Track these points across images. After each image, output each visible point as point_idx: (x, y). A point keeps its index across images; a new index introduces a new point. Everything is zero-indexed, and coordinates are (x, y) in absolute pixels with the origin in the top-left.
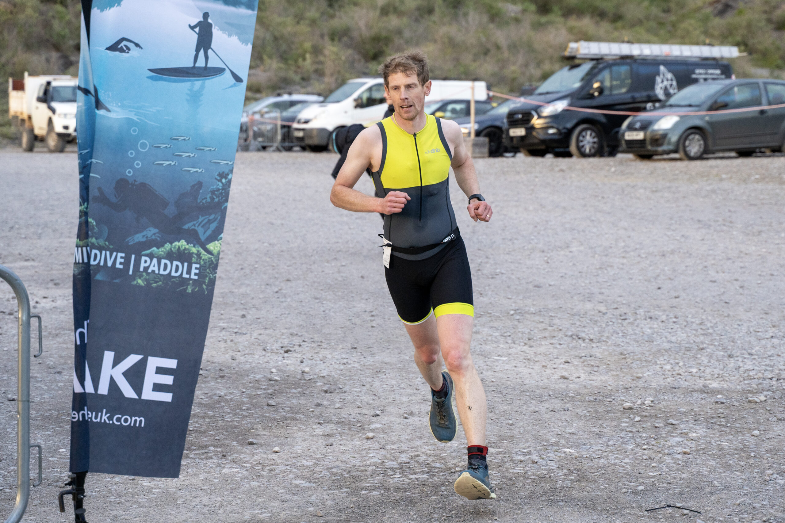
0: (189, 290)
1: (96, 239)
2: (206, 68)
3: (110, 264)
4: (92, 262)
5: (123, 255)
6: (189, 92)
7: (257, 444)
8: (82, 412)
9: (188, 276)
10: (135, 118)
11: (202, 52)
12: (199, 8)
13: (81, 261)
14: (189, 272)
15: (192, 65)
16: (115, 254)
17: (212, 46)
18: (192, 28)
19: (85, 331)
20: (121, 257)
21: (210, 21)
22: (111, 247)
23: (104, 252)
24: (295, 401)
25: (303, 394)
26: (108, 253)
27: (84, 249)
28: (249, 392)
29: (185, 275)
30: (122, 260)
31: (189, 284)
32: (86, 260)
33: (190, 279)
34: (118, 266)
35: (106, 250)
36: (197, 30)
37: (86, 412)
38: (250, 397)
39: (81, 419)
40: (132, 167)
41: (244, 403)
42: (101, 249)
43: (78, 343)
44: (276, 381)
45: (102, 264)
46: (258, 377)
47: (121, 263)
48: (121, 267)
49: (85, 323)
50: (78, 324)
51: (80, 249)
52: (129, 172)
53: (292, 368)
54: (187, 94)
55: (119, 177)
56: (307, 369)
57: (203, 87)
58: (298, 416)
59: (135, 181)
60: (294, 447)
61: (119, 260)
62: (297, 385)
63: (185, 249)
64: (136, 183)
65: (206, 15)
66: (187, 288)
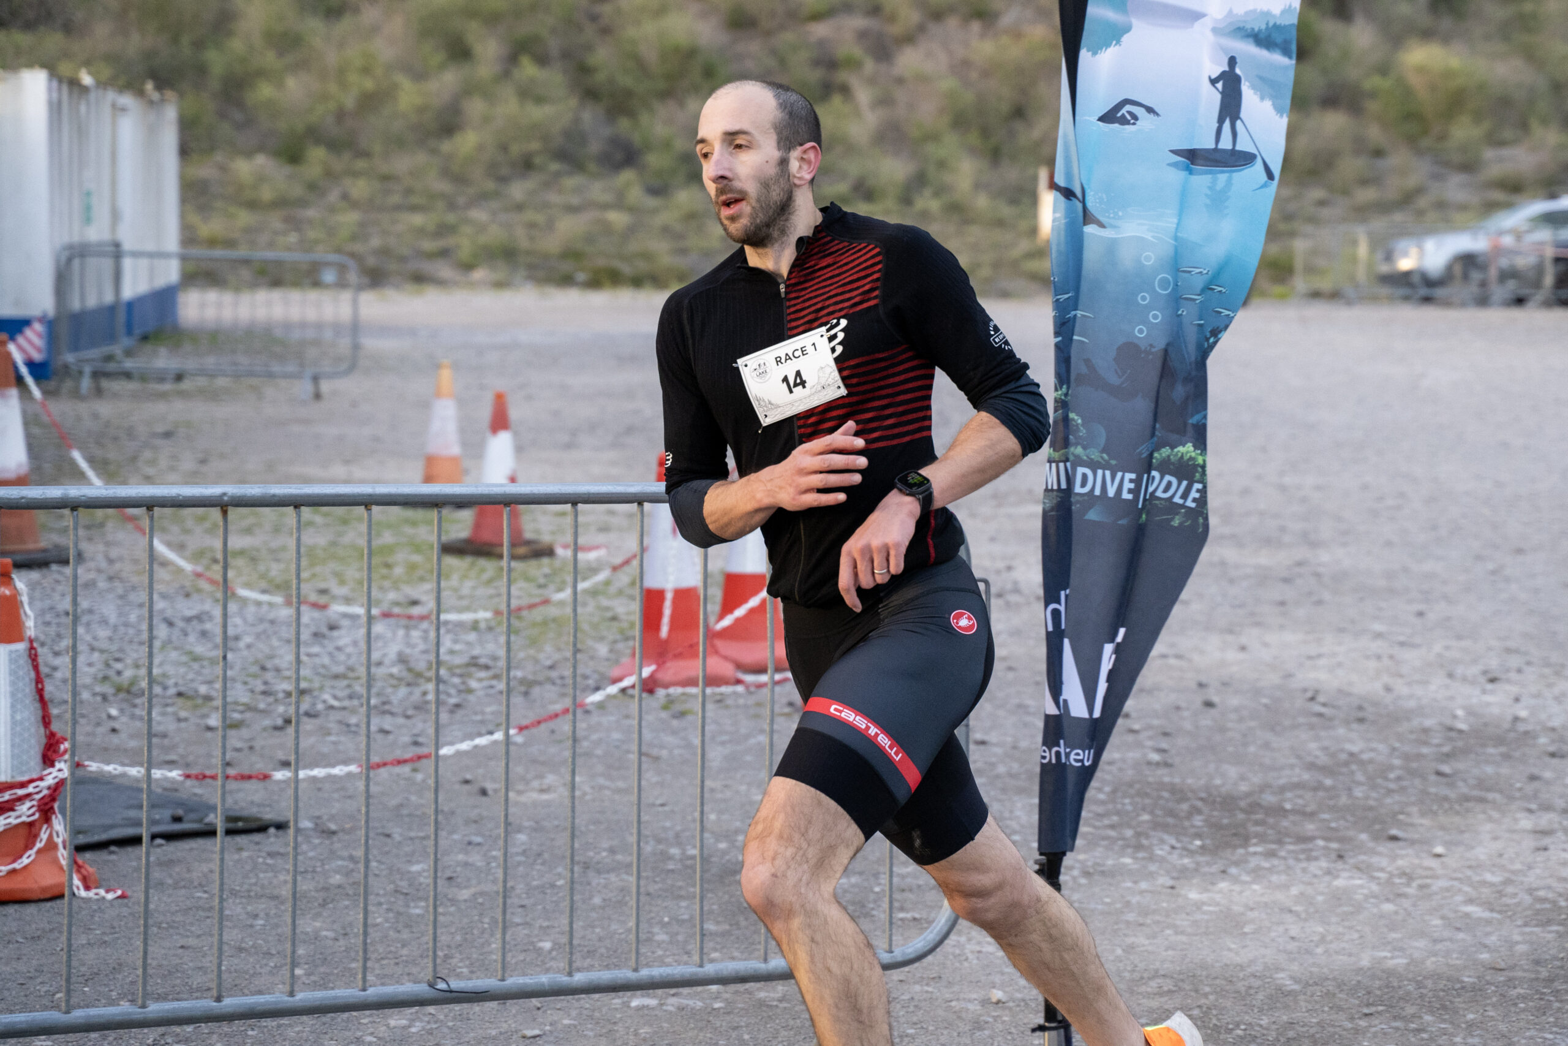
0: (1176, 522)
1: (1085, 448)
2: (1234, 152)
3: (1111, 492)
4: (1078, 489)
5: (1133, 476)
6: (1209, 193)
7: (1405, 840)
8: (1055, 749)
9: (1181, 501)
10: (1149, 236)
11: (1227, 125)
12: (1224, 49)
13: (1055, 487)
14: (1185, 496)
15: (1213, 146)
16: (1119, 475)
17: (1242, 115)
18: (1213, 82)
19: (1062, 608)
20: (1131, 481)
21: (1238, 71)
22: (1113, 462)
23: (1100, 472)
24: (1489, 770)
25: (1506, 757)
26: (1108, 473)
27: (1061, 465)
28: (1407, 748)
29: (1177, 500)
30: (1132, 486)
31: (1177, 514)
32: (1064, 486)
33: (1183, 506)
34: (1126, 496)
35: (1104, 468)
36: (1220, 85)
37: (1062, 750)
38: (1406, 757)
39: (1054, 761)
40: (1145, 322)
41: (1391, 768)
42: (1094, 466)
43: (1050, 629)
44: (1461, 731)
45: (1097, 492)
46: (1428, 723)
47: (1130, 491)
48: (1130, 497)
49: (1063, 594)
50: (1050, 595)
51: (1054, 465)
52: (1141, 331)
53: (1496, 711)
54: (1206, 195)
55: (1121, 340)
56: (1523, 714)
57: (1229, 182)
58: (1490, 796)
59: (1151, 346)
60: (1472, 848)
61: (1128, 485)
62: (1499, 741)
63: (1191, 458)
64: (1153, 350)
65: (1232, 61)
66: (1172, 519)
